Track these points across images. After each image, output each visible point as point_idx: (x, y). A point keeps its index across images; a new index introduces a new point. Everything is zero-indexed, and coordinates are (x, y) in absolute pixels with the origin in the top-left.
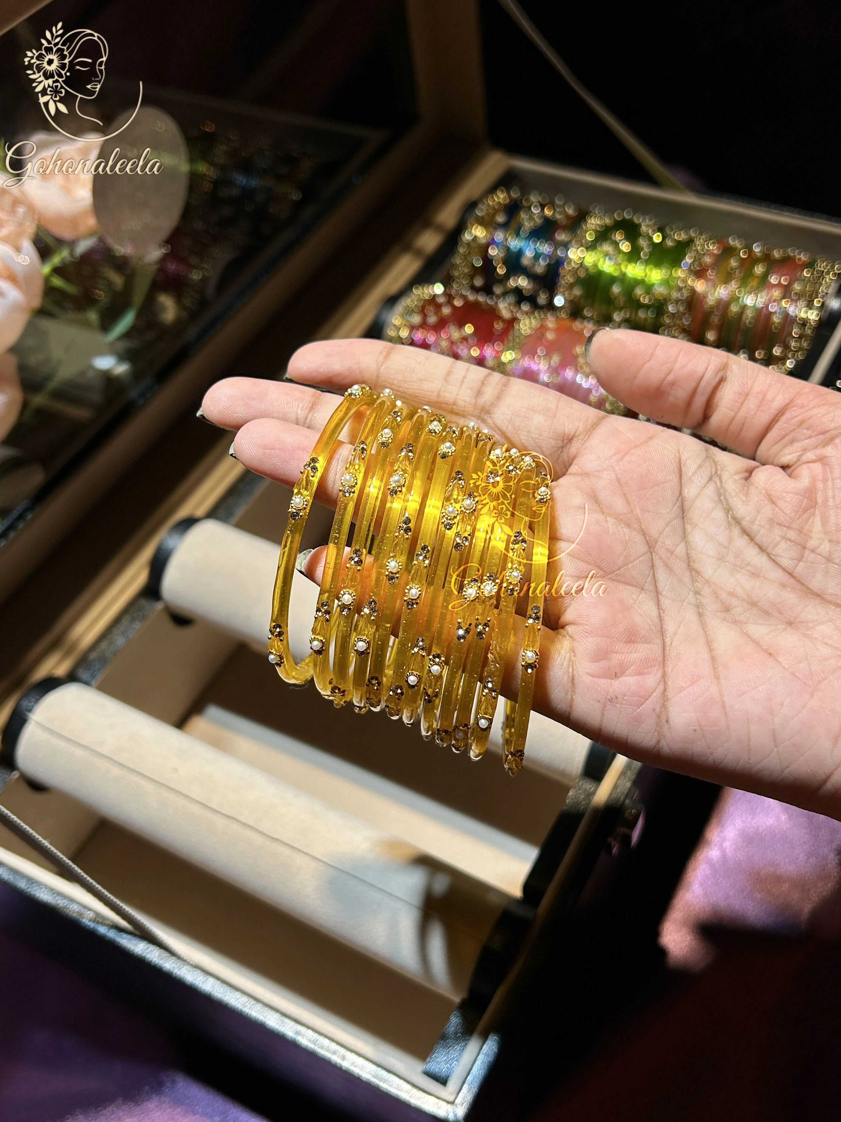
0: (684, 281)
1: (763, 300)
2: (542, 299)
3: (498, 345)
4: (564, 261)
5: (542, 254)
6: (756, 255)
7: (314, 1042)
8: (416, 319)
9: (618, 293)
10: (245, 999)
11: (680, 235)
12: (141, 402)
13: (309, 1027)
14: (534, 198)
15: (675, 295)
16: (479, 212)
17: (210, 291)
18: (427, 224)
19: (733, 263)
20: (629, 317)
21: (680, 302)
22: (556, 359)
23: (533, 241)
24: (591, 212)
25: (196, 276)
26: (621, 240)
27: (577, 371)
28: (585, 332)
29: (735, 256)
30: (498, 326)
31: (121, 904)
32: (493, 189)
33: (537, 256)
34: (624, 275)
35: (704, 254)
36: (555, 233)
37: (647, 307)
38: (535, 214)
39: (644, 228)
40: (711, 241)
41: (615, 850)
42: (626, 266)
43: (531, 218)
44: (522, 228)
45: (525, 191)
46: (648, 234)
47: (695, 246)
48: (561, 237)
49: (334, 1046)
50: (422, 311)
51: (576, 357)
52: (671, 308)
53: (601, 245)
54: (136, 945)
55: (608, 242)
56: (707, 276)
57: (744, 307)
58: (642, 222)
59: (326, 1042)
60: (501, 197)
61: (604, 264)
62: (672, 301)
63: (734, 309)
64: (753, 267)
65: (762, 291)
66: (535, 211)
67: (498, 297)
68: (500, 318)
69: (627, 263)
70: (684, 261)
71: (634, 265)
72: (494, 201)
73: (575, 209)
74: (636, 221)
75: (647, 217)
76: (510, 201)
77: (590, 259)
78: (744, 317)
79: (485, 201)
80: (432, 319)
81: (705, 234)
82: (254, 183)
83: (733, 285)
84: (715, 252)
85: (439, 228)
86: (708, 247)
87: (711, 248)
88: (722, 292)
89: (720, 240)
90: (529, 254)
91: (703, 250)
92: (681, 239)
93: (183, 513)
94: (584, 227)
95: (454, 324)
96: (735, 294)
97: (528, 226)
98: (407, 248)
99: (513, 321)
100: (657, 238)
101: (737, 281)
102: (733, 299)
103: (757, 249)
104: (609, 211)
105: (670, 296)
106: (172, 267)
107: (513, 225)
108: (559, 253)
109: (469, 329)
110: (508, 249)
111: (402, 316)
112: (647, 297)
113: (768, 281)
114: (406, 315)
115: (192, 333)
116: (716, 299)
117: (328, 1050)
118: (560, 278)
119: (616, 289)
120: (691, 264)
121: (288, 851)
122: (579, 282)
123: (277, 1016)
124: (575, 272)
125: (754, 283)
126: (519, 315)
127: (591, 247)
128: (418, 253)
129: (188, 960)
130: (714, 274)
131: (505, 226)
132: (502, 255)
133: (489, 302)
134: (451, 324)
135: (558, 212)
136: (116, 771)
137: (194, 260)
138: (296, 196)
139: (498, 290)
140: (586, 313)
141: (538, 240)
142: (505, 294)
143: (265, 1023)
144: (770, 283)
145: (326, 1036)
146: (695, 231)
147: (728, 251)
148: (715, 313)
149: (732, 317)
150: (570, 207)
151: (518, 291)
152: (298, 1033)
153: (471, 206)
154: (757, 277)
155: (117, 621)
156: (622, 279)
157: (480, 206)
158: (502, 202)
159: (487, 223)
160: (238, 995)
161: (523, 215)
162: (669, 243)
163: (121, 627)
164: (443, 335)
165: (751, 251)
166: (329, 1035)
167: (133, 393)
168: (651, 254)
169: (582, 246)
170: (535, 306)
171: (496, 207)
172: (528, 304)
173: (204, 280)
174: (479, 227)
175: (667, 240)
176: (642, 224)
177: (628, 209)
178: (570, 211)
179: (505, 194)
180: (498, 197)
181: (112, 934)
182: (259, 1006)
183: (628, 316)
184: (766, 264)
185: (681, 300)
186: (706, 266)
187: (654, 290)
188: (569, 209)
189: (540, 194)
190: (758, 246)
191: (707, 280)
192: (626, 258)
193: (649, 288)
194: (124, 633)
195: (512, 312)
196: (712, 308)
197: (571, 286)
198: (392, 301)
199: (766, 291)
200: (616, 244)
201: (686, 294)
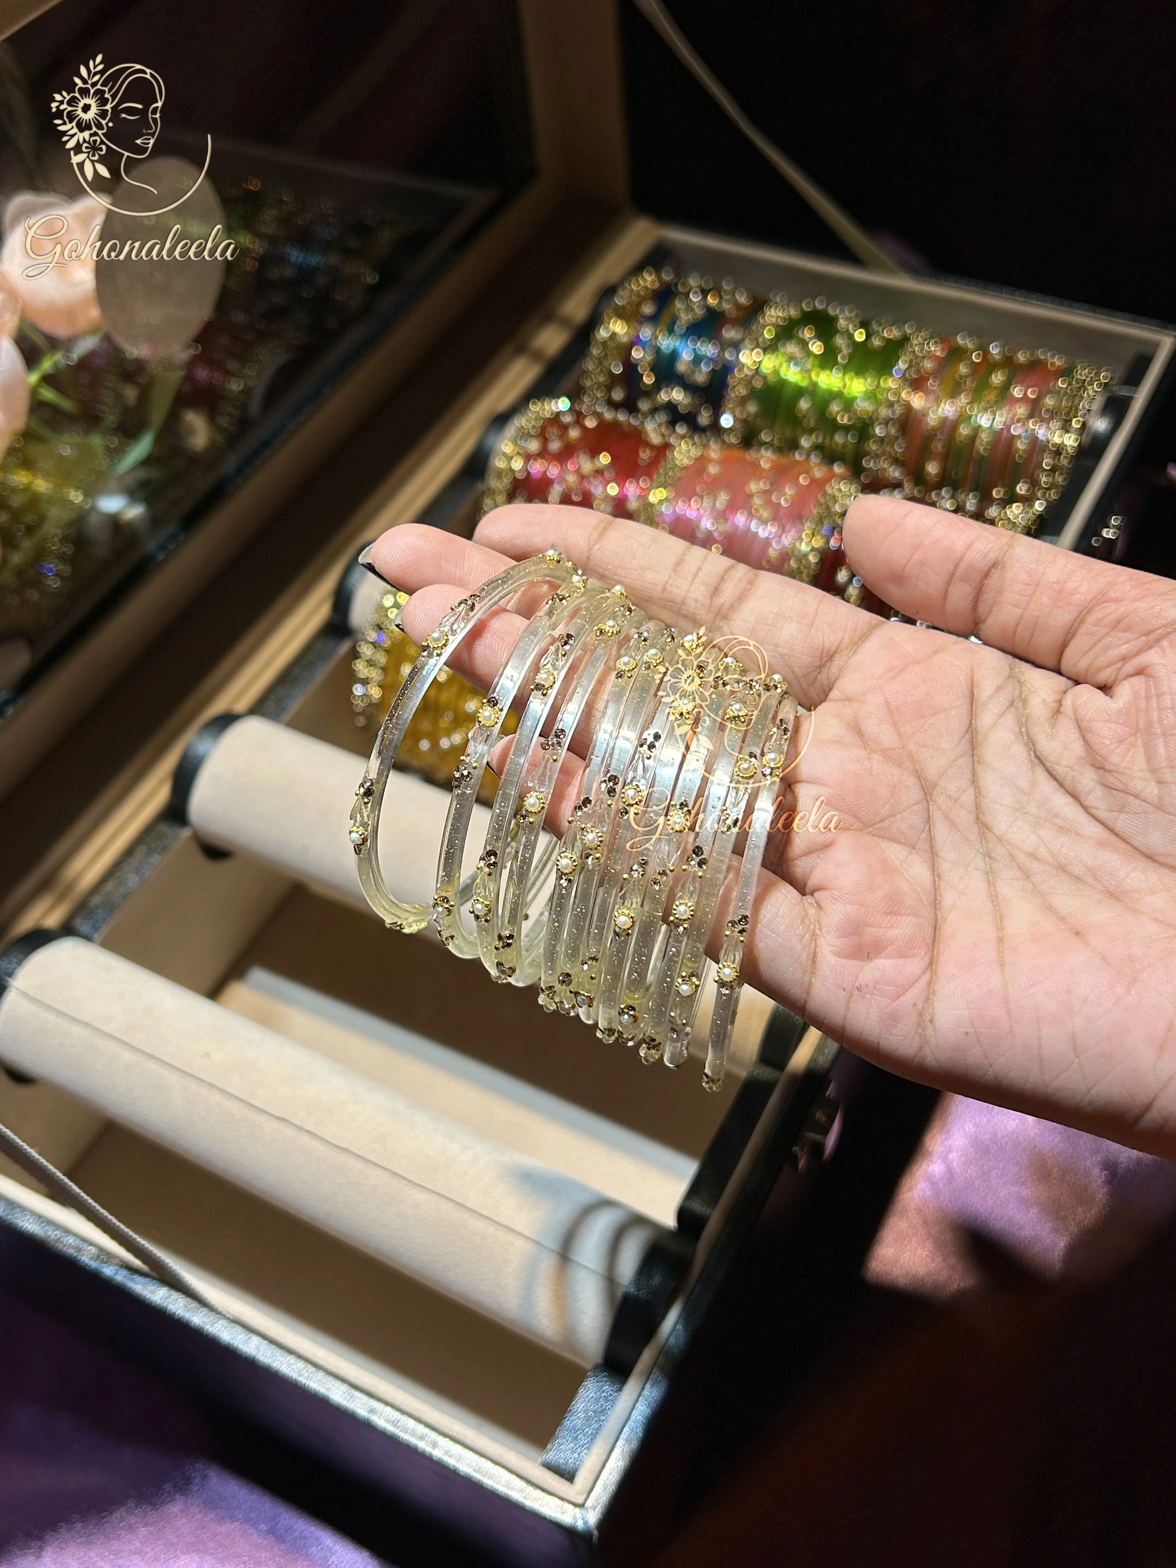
0: (897, 393)
1: (1003, 419)
2: (704, 418)
3: (644, 480)
4: (735, 366)
5: (705, 357)
6: (994, 358)
7: (395, 1424)
8: (534, 446)
9: (808, 410)
10: (301, 1364)
11: (891, 331)
12: (161, 557)
13: (387, 1403)
14: (693, 281)
15: (884, 412)
16: (619, 301)
17: (255, 407)
18: (549, 317)
19: (963, 369)
20: (823, 443)
21: (890, 423)
22: (723, 498)
23: (693, 340)
24: (771, 301)
25: (235, 386)
26: (811, 339)
27: (751, 516)
28: (762, 463)
29: (965, 359)
30: (645, 455)
31: (135, 1236)
32: (638, 269)
33: (697, 360)
34: (815, 385)
35: (923, 357)
36: (723, 327)
37: (846, 429)
38: (694, 303)
39: (842, 323)
40: (933, 341)
41: (802, 1164)
42: (818, 375)
43: (689, 309)
44: (678, 323)
45: (681, 272)
46: (848, 330)
47: (911, 346)
48: (730, 333)
49: (421, 1429)
50: (543, 435)
51: (750, 496)
52: (878, 431)
53: (784, 345)
54: (153, 1292)
55: (794, 341)
56: (927, 387)
57: (978, 429)
58: (840, 313)
59: (411, 1423)
60: (648, 280)
61: (787, 370)
62: (881, 420)
63: (964, 431)
64: (990, 374)
65: (1001, 408)
66: (695, 298)
67: (645, 416)
68: (647, 444)
69: (819, 370)
70: (896, 367)
71: (828, 372)
72: (639, 285)
73: (748, 296)
74: (831, 312)
75: (846, 308)
76: (661, 285)
77: (769, 364)
78: (978, 442)
79: (627, 286)
80: (555, 446)
81: (925, 330)
82: (315, 260)
83: (963, 399)
84: (938, 354)
85: (565, 322)
86: (929, 348)
87: (933, 349)
88: (947, 409)
89: (945, 339)
90: (686, 356)
91: (922, 351)
92: (891, 337)
93: (218, 707)
94: (761, 321)
95: (585, 453)
96: (966, 410)
97: (685, 318)
98: (521, 349)
99: (664, 449)
100: (860, 336)
101: (967, 394)
102: (963, 418)
103: (994, 350)
104: (794, 299)
105: (878, 414)
106: (202, 373)
107: (666, 318)
108: (727, 355)
109: (605, 459)
110: (658, 350)
111: (515, 441)
112: (846, 415)
113: (1010, 392)
114: (521, 440)
115: (230, 464)
116: (939, 417)
117: (413, 1434)
118: (729, 390)
119: (804, 405)
120: (906, 370)
121: (360, 1165)
122: (754, 394)
123: (344, 1387)
124: (748, 381)
125: (991, 396)
126: (672, 440)
127: (770, 348)
128: (537, 356)
129: (224, 1313)
130: (937, 384)
131: (653, 319)
132: (649, 358)
133: (633, 422)
134: (581, 452)
135: (726, 300)
136: (128, 1056)
137: (233, 365)
138: (371, 278)
139: (644, 405)
140: (765, 437)
141: (699, 339)
142: (654, 411)
143: (328, 1397)
144: (1012, 396)
145: (410, 1416)
146: (911, 326)
147: (956, 354)
148: (939, 436)
149: (961, 442)
150: (742, 294)
151: (671, 407)
152: (372, 1411)
153: (608, 292)
154: (995, 388)
155: (128, 853)
156: (812, 390)
157: (621, 292)
158: (649, 286)
159: (628, 315)
160: (291, 1359)
161: (678, 304)
162: (876, 342)
163: (135, 861)
164: (570, 466)
165: (986, 353)
166: (416, 1414)
167: (151, 545)
168: (851, 357)
169: (758, 346)
170: (695, 428)
171: (642, 293)
172: (685, 426)
173: (247, 392)
174: (619, 322)
175: (873, 338)
176: (840, 317)
177: (820, 298)
178: (742, 299)
179: (653, 277)
180: (645, 280)
181: (122, 1278)
182: (320, 1375)
183: (820, 440)
184: (1007, 371)
185: (892, 419)
186: (926, 373)
187: (855, 406)
188: (741, 297)
189: (702, 277)
190: (996, 346)
191: (927, 393)
192: (817, 362)
193: (848, 404)
194: (137, 870)
195: (663, 435)
196: (934, 429)
197: (743, 401)
198: (501, 420)
199: (1007, 408)
200: (804, 344)
201: (898, 410)
